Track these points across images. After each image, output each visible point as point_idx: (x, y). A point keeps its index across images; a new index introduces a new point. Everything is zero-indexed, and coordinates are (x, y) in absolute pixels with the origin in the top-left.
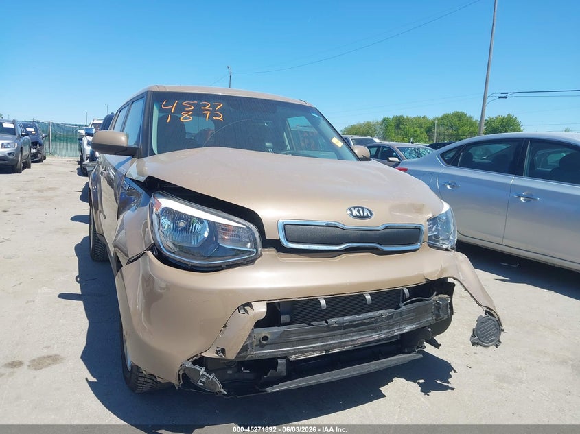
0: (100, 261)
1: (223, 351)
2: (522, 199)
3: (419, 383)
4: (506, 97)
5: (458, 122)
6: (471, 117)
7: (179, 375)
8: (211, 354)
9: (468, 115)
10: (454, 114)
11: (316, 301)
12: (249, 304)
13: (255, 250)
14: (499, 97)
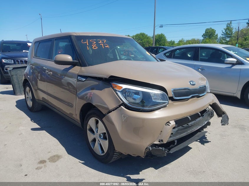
0: (36, 111)
1: (162, 141)
2: (199, 70)
3: (198, 141)
4: (162, 27)
5: (142, 37)
6: (147, 35)
7: (145, 152)
8: (157, 142)
9: (146, 34)
10: (140, 34)
11: (187, 118)
12: (168, 122)
13: (167, 102)
14: (160, 27)
